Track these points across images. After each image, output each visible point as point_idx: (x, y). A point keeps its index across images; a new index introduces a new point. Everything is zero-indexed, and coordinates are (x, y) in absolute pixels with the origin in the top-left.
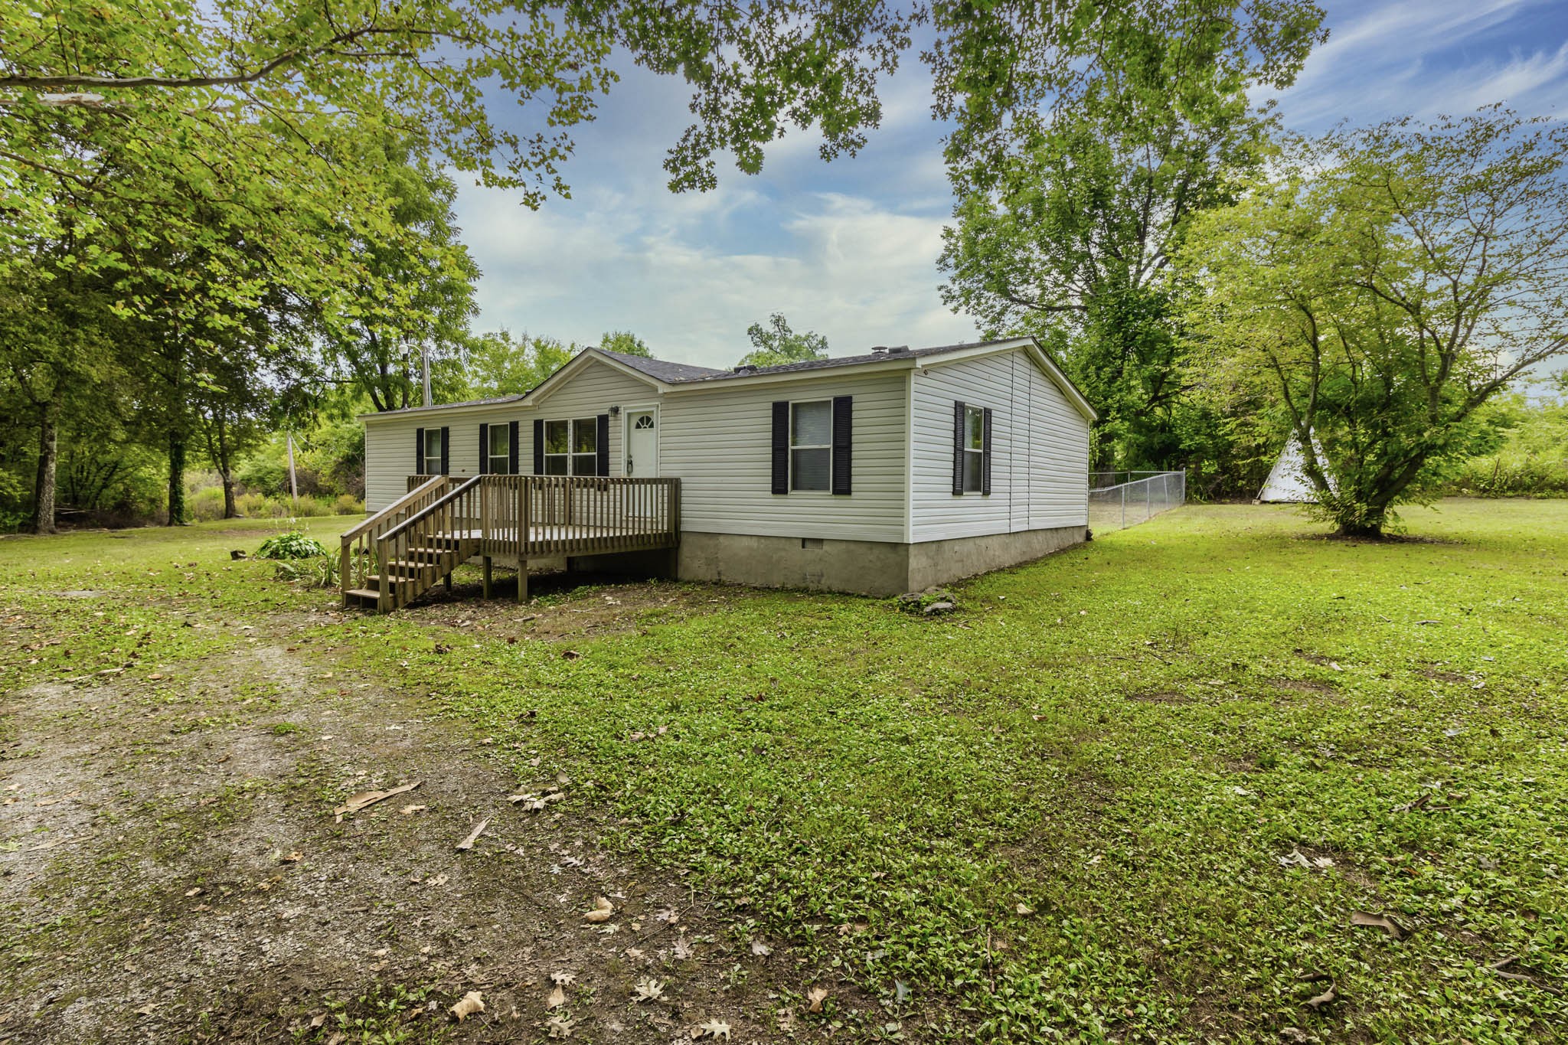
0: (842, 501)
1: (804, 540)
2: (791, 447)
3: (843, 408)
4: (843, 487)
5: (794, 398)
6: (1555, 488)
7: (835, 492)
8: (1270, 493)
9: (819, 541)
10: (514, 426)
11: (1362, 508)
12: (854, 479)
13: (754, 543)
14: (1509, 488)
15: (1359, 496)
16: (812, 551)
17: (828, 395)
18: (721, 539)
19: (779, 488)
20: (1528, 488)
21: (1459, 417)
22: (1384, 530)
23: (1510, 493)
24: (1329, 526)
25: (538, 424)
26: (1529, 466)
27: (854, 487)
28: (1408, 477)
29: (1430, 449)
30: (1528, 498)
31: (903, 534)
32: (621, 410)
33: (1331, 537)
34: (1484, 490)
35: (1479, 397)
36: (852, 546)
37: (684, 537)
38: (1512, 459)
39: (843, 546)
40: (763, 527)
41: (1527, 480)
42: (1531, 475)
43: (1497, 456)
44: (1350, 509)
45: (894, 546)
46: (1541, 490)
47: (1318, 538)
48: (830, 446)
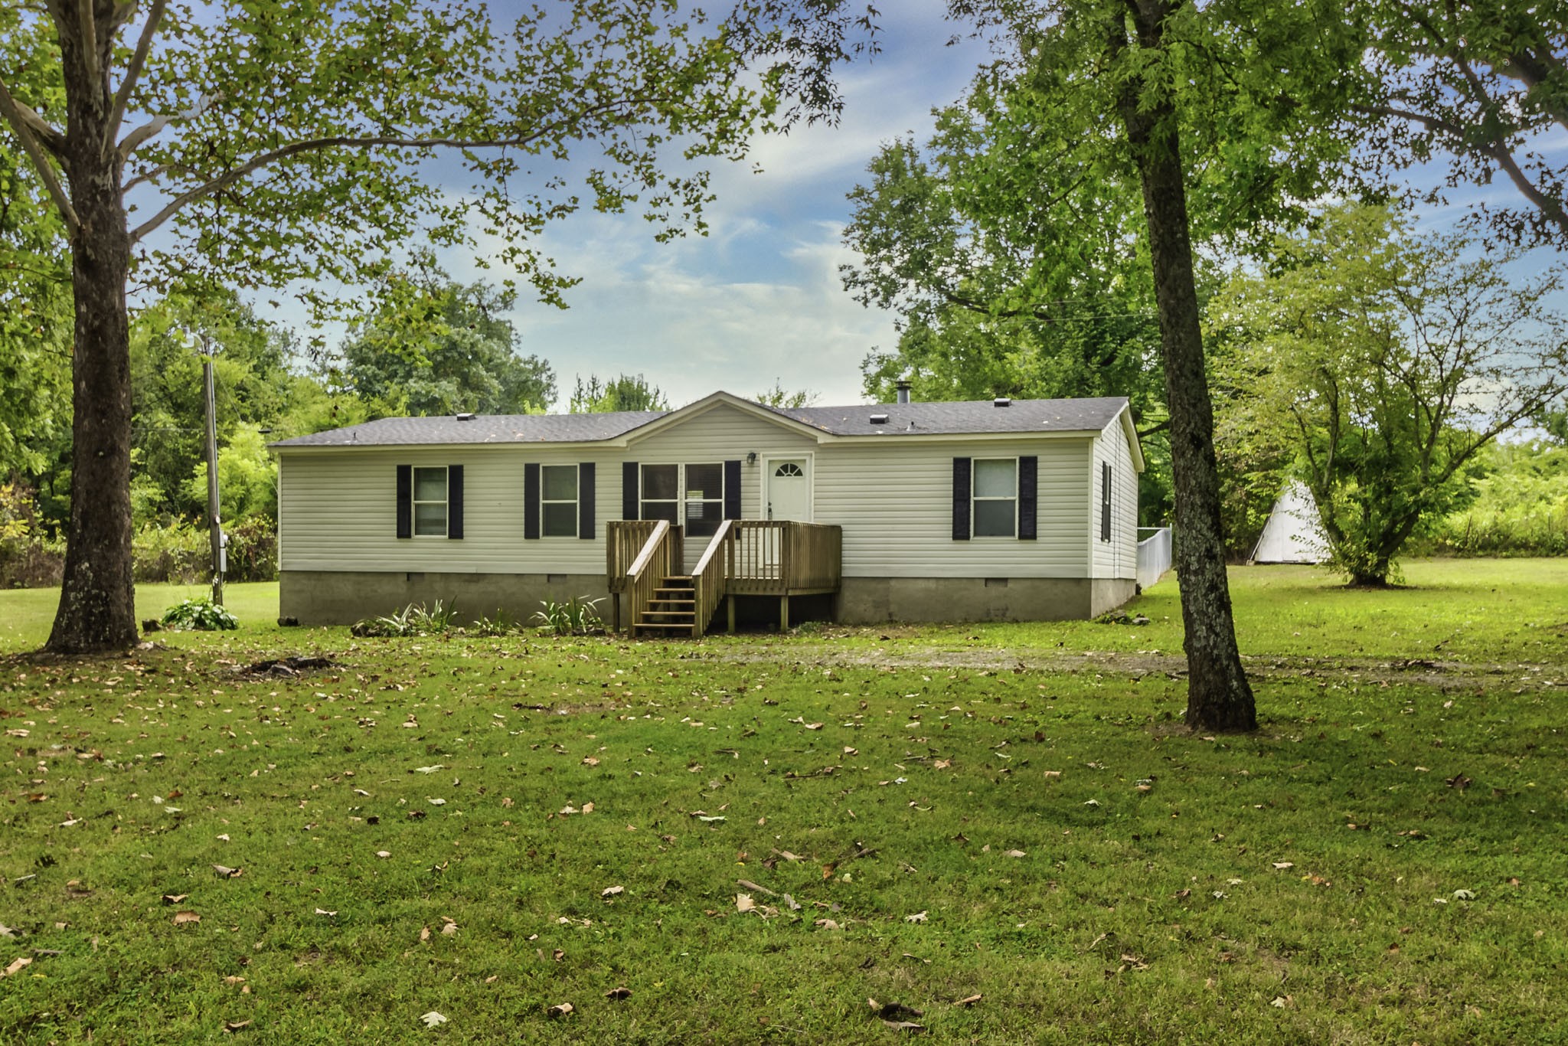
0: (1028, 545)
1: (987, 580)
2: (973, 498)
3: (1029, 467)
4: (1029, 533)
5: (975, 455)
6: (1517, 547)
7: (1021, 537)
8: (1264, 556)
9: (1003, 581)
10: (588, 470)
11: (1374, 558)
12: (1039, 526)
13: (932, 585)
14: (1480, 548)
15: (1371, 547)
16: (995, 590)
17: (1015, 455)
18: (893, 583)
19: (960, 534)
20: (1495, 547)
21: (1444, 479)
22: (1390, 580)
23: (1480, 553)
25: (630, 470)
26: (1496, 524)
27: (1039, 532)
28: (1407, 531)
29: (1426, 506)
30: (1496, 557)
31: (1086, 571)
32: (760, 457)
33: (1347, 587)
34: (1459, 550)
35: (1458, 460)
36: (1037, 583)
37: (846, 583)
38: (1482, 516)
39: (1028, 583)
40: (943, 569)
41: (1495, 538)
42: (1498, 532)
43: (1469, 513)
44: (1363, 561)
45: (1078, 581)
46: (1506, 549)
47: (1334, 589)
48: (1016, 498)
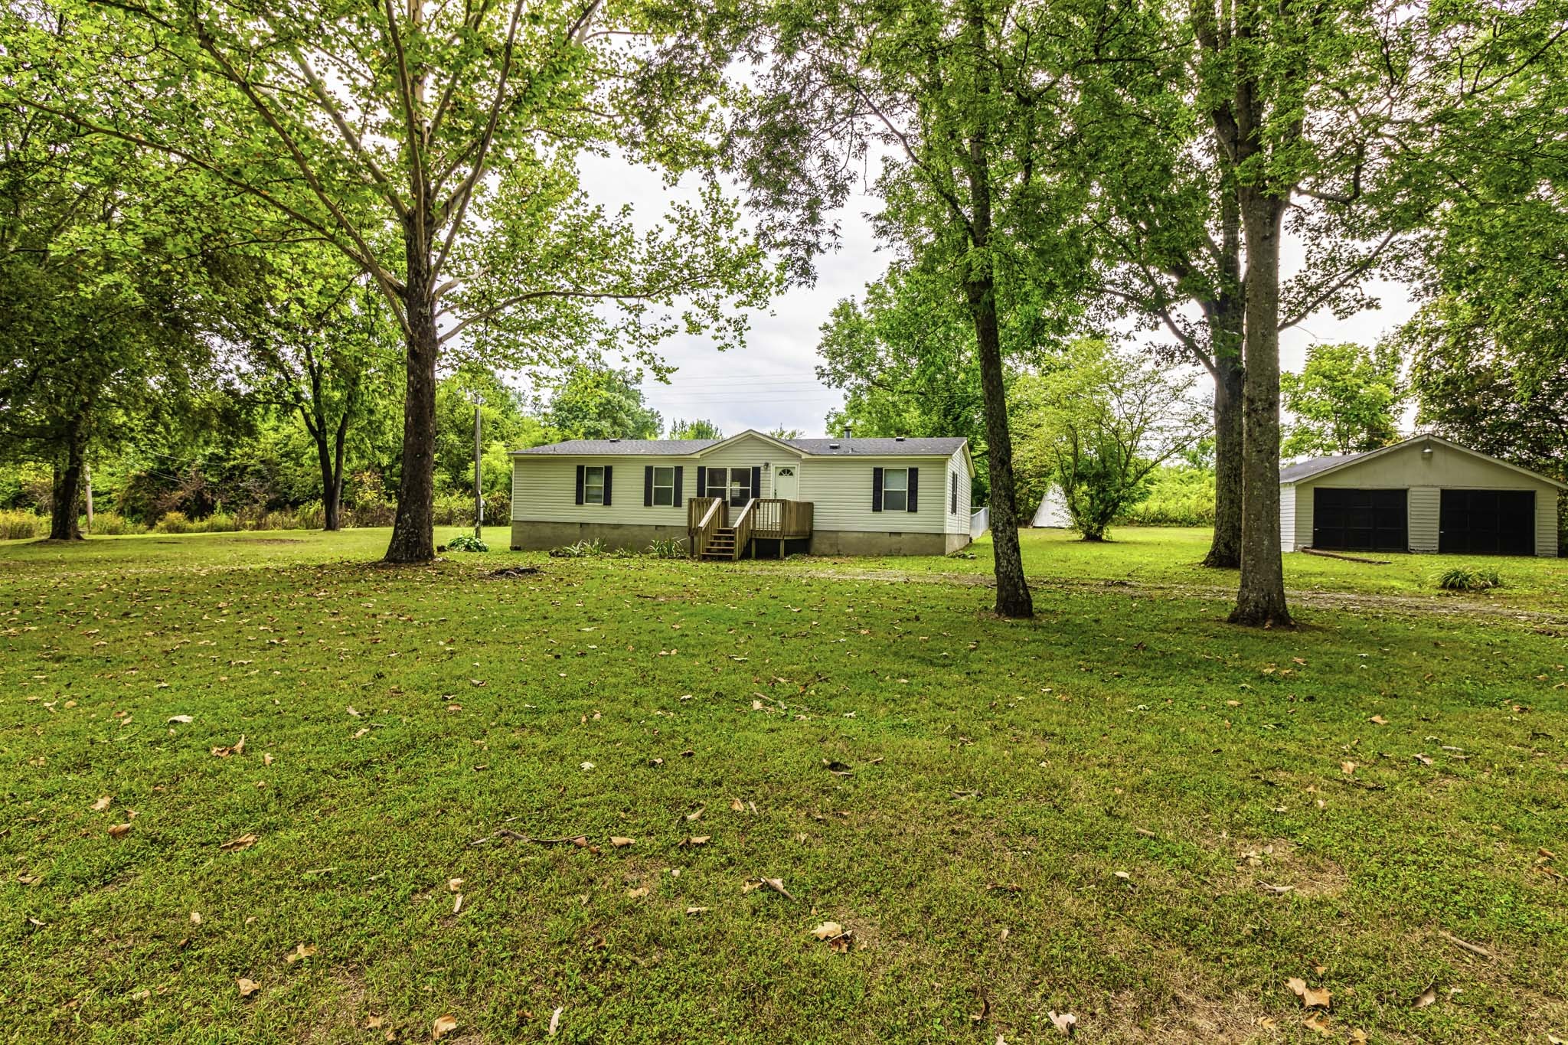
0: (912, 515)
1: (890, 533)
2: (883, 489)
3: (913, 473)
4: (913, 509)
5: (885, 467)
6: (1172, 522)
7: (909, 510)
8: (1038, 523)
9: (899, 534)
10: (679, 470)
11: (1096, 526)
12: (919, 505)
13: (861, 535)
14: (1152, 521)
15: (1094, 520)
16: (895, 539)
17: (906, 467)
18: (840, 534)
19: (877, 508)
21: (1133, 484)
22: (1104, 537)
24: (1078, 535)
25: (701, 470)
26: (1160, 509)
27: (918, 508)
28: (1113, 512)
29: (1123, 498)
31: (943, 529)
32: (771, 465)
33: (1081, 541)
34: (1141, 522)
35: (1140, 474)
36: (917, 535)
37: (815, 533)
38: (1153, 505)
39: (912, 535)
40: (867, 527)
41: (1160, 517)
42: (1161, 513)
43: (1146, 503)
44: (1090, 528)
45: (939, 534)
47: (1075, 541)
48: (907, 489)
